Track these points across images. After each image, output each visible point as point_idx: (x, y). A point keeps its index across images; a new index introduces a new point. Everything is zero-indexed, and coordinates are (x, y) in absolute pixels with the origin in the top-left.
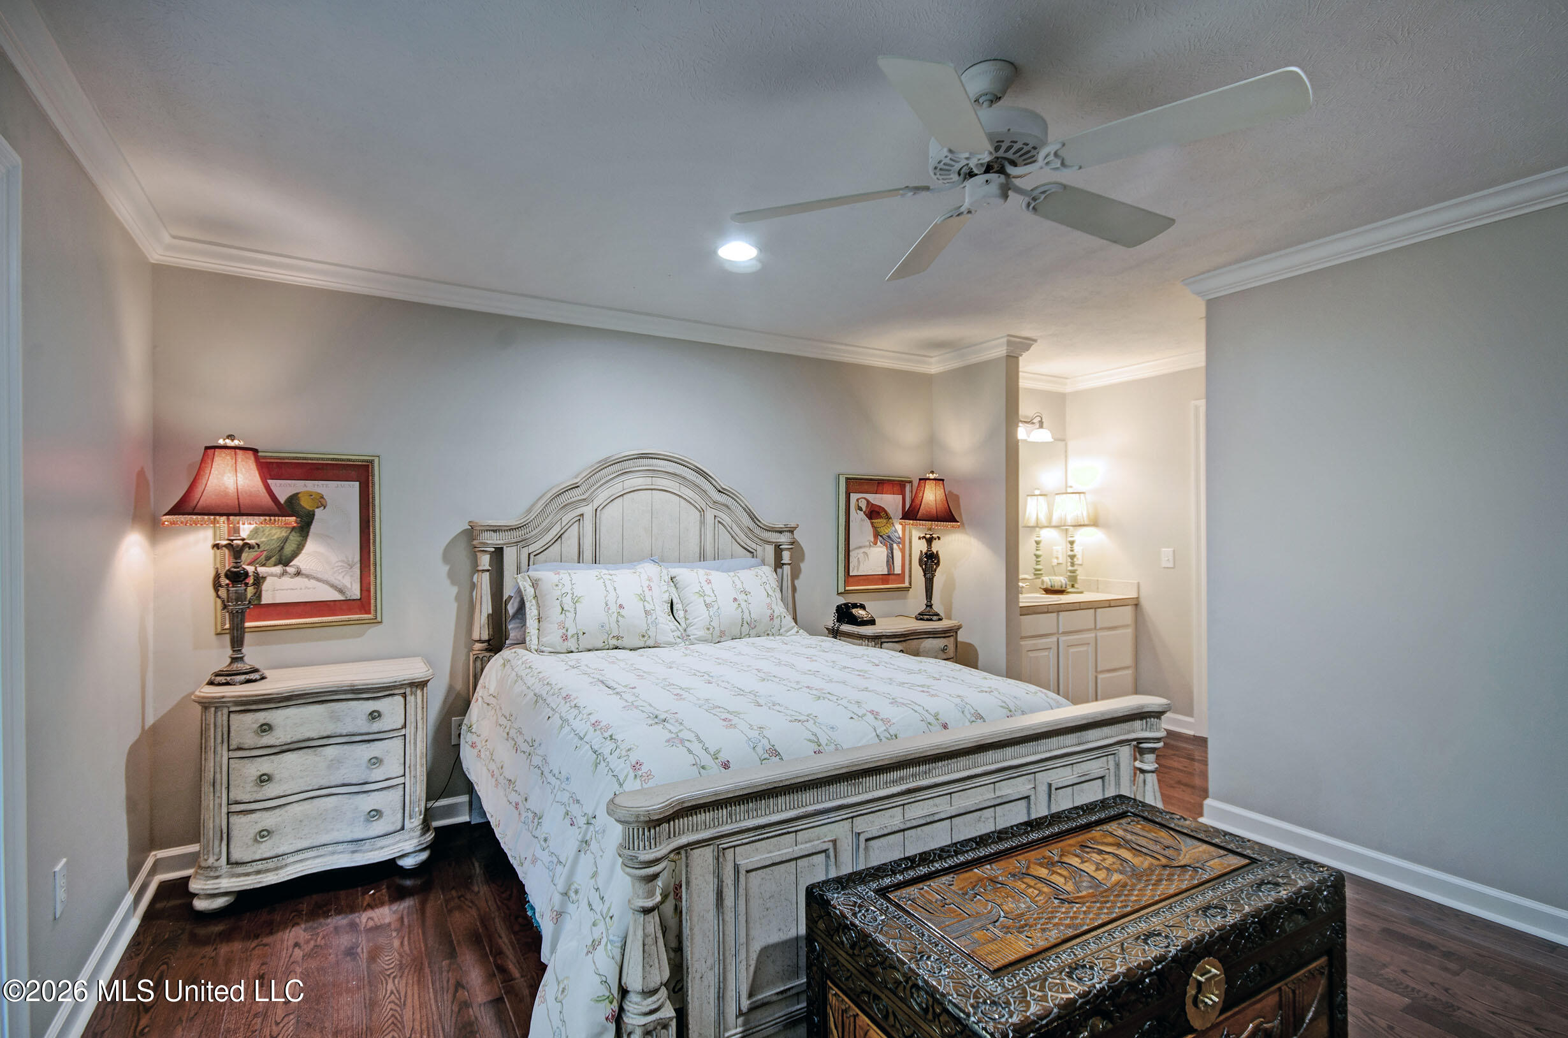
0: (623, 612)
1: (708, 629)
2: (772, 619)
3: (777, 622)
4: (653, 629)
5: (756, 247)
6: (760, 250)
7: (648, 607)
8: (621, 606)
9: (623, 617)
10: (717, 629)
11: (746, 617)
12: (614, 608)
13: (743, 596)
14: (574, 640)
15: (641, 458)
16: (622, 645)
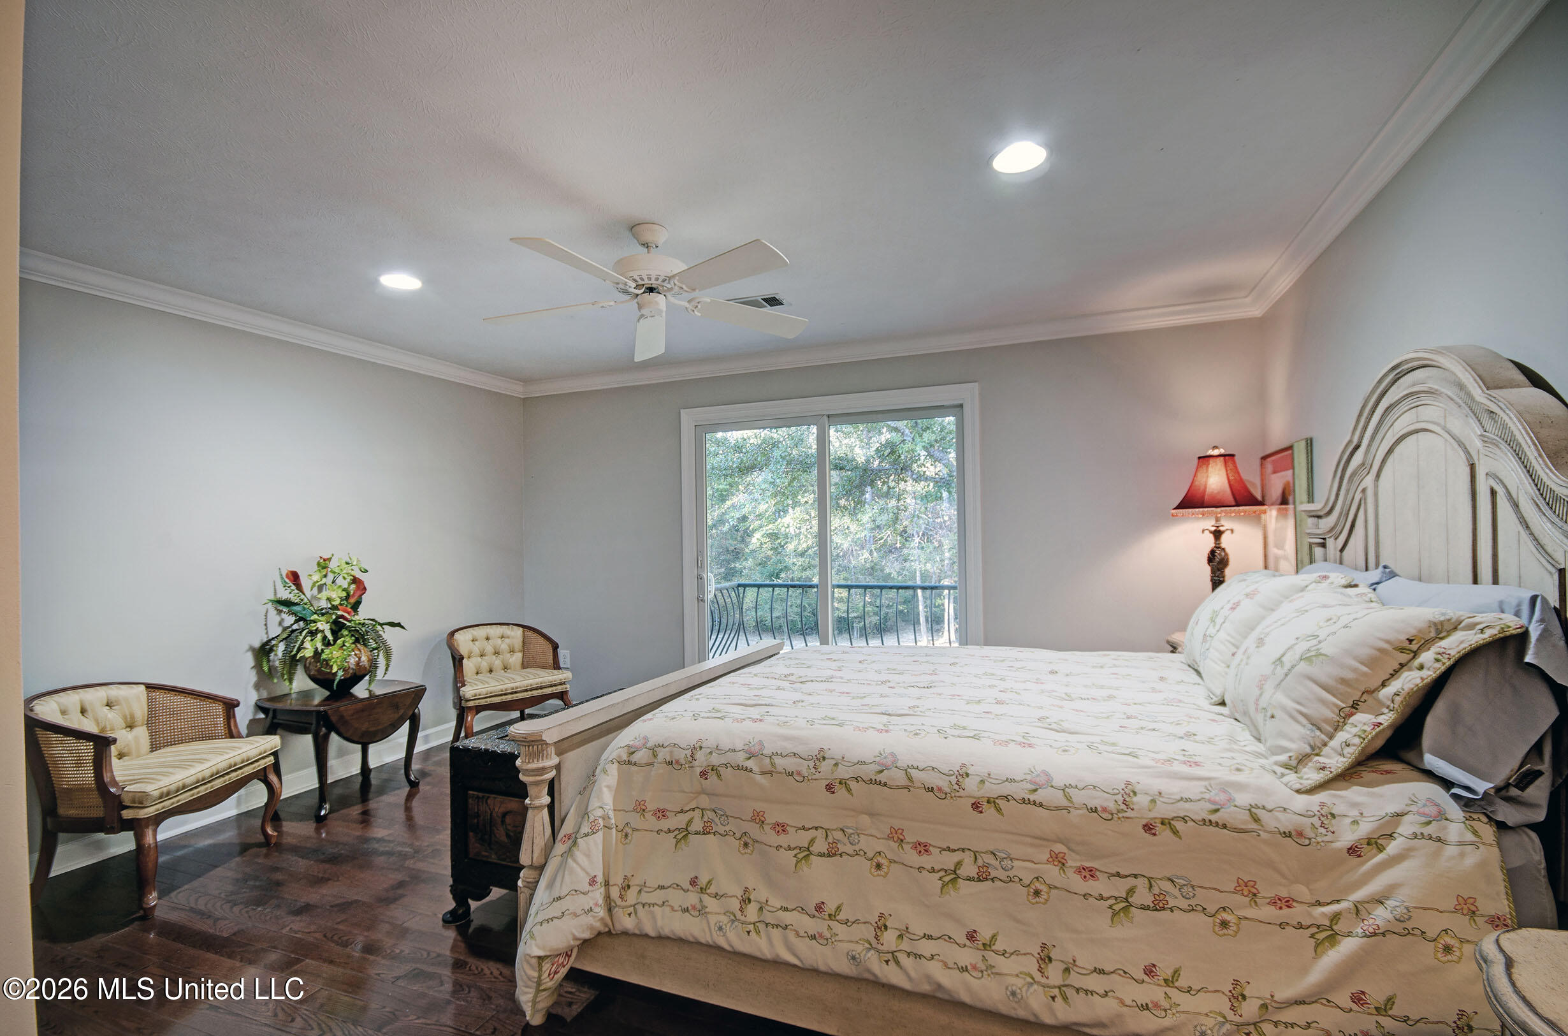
16: (1199, 669)
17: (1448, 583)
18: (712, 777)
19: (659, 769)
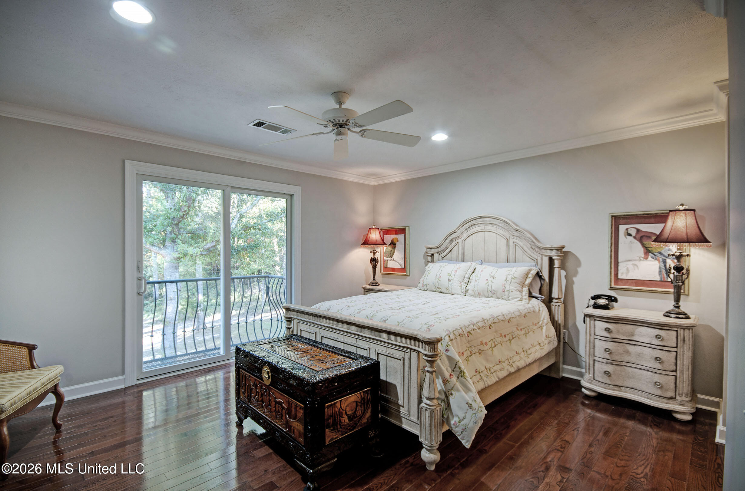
0: (440, 279)
1: (473, 291)
2: (504, 291)
3: (506, 293)
4: (450, 287)
5: (447, 135)
6: (449, 136)
7: (450, 278)
8: (440, 277)
9: (440, 280)
10: (477, 291)
11: (490, 288)
12: (438, 277)
13: (491, 279)
14: (425, 286)
15: (479, 218)
16: (441, 291)
17: (508, 262)
18: (470, 335)
19: (458, 338)
